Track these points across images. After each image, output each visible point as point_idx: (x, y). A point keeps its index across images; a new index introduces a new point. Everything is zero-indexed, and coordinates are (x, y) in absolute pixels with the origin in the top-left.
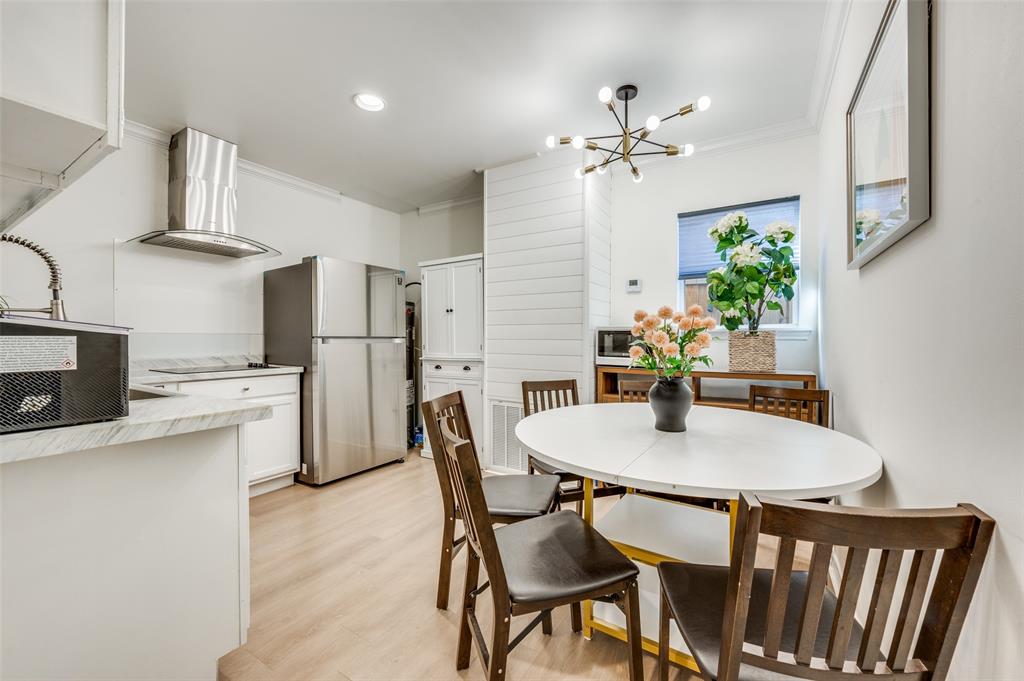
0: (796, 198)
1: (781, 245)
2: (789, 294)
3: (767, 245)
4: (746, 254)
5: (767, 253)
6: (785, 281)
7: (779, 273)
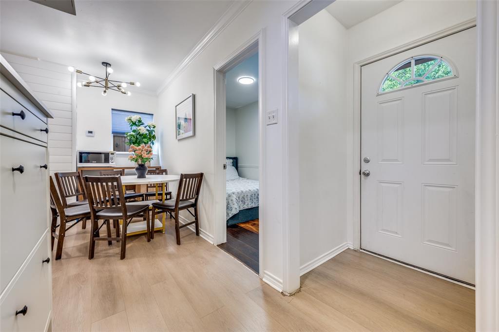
0: (153, 115)
1: (152, 129)
2: (153, 144)
3: (148, 128)
4: (143, 130)
5: (148, 130)
6: (152, 139)
7: (150, 137)
